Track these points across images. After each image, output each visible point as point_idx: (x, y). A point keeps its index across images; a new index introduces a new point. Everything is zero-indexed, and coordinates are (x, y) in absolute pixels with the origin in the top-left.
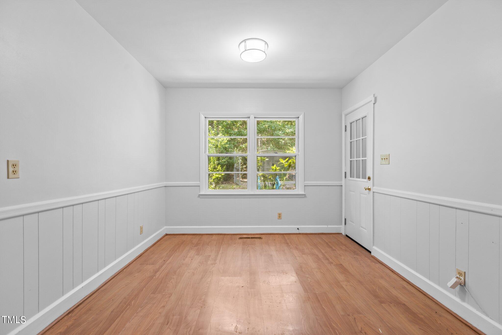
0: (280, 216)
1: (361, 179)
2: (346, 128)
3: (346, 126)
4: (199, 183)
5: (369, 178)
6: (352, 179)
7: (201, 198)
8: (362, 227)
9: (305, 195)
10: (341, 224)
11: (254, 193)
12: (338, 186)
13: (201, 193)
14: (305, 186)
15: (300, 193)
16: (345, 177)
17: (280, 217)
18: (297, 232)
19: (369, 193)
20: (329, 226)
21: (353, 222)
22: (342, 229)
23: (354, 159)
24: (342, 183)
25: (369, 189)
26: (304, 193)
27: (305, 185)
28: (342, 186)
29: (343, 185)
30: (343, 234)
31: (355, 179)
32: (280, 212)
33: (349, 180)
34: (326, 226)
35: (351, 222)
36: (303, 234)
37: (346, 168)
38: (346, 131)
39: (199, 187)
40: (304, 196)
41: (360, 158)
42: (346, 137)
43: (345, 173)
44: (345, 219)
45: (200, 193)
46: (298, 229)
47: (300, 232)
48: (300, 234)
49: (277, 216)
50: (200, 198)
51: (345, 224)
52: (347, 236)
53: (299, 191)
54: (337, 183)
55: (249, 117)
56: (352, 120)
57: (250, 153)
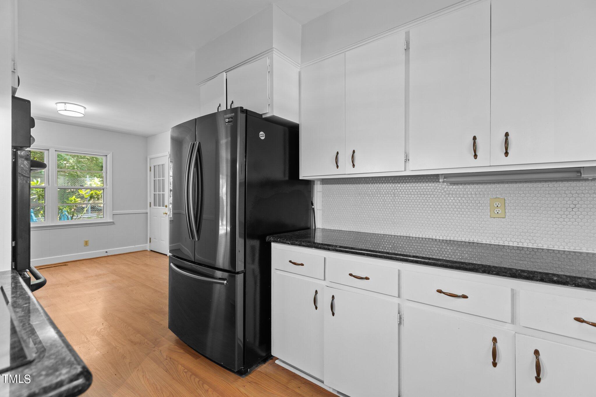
0: (86, 243)
1: (161, 207)
2: (150, 169)
3: (150, 167)
5: (166, 206)
6: (155, 207)
8: (162, 240)
9: (113, 222)
10: (147, 243)
12: (144, 213)
14: (113, 215)
15: (108, 221)
16: (150, 206)
17: (86, 244)
18: (106, 255)
19: (166, 216)
20: (136, 246)
21: (156, 239)
22: (148, 247)
23: (156, 193)
24: (147, 211)
25: (166, 214)
26: (112, 221)
28: (147, 213)
29: (149, 212)
30: (149, 250)
31: (157, 207)
32: (86, 240)
33: (153, 208)
34: (134, 246)
35: (155, 239)
36: (111, 256)
37: (150, 199)
38: (150, 171)
40: (113, 223)
41: (161, 192)
42: (150, 176)
43: (150, 203)
44: (150, 238)
46: (106, 252)
47: (109, 255)
48: (108, 256)
49: (83, 244)
51: (150, 242)
52: (151, 251)
53: (108, 219)
54: (144, 211)
55: (48, 150)
56: (155, 164)
57: (49, 185)
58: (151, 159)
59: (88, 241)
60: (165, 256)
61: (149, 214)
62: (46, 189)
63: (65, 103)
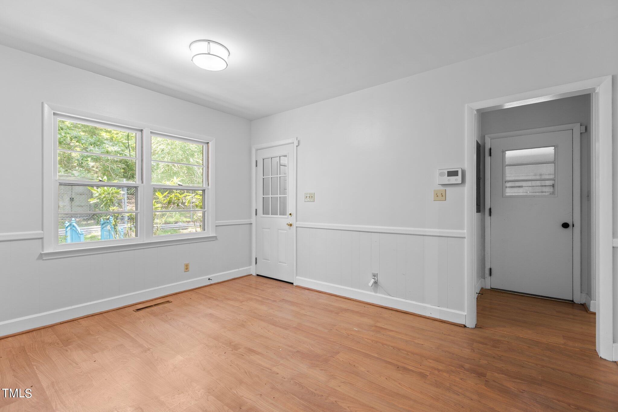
0: (187, 267)
1: (279, 216)
2: (257, 163)
3: (257, 161)
4: (42, 232)
5: (290, 214)
6: (265, 215)
7: (46, 260)
8: (280, 262)
9: (216, 237)
10: (250, 264)
11: (150, 241)
12: (247, 224)
13: (46, 251)
15: (210, 236)
16: (256, 214)
17: (187, 269)
18: (209, 283)
19: (290, 229)
20: (240, 269)
21: (267, 260)
22: (252, 270)
23: (267, 196)
24: (251, 221)
25: (291, 225)
26: (215, 235)
27: (217, 225)
28: (251, 224)
29: (254, 222)
30: (254, 274)
31: (270, 216)
32: (187, 263)
33: (261, 217)
34: (238, 270)
35: (265, 259)
36: (215, 284)
37: (256, 204)
38: (256, 166)
39: (41, 240)
40: (214, 238)
41: (277, 195)
42: (256, 173)
43: (256, 210)
44: (256, 259)
45: (43, 251)
46: (209, 279)
47: (212, 282)
48: (211, 285)
49: (183, 268)
50: (43, 260)
51: (256, 263)
52: (258, 275)
53: (209, 232)
54: (247, 221)
55: (142, 130)
56: (264, 157)
57: (143, 183)
58: (257, 150)
59: (189, 263)
60: (290, 285)
61: (254, 225)
62: (139, 189)
63: (209, 41)
